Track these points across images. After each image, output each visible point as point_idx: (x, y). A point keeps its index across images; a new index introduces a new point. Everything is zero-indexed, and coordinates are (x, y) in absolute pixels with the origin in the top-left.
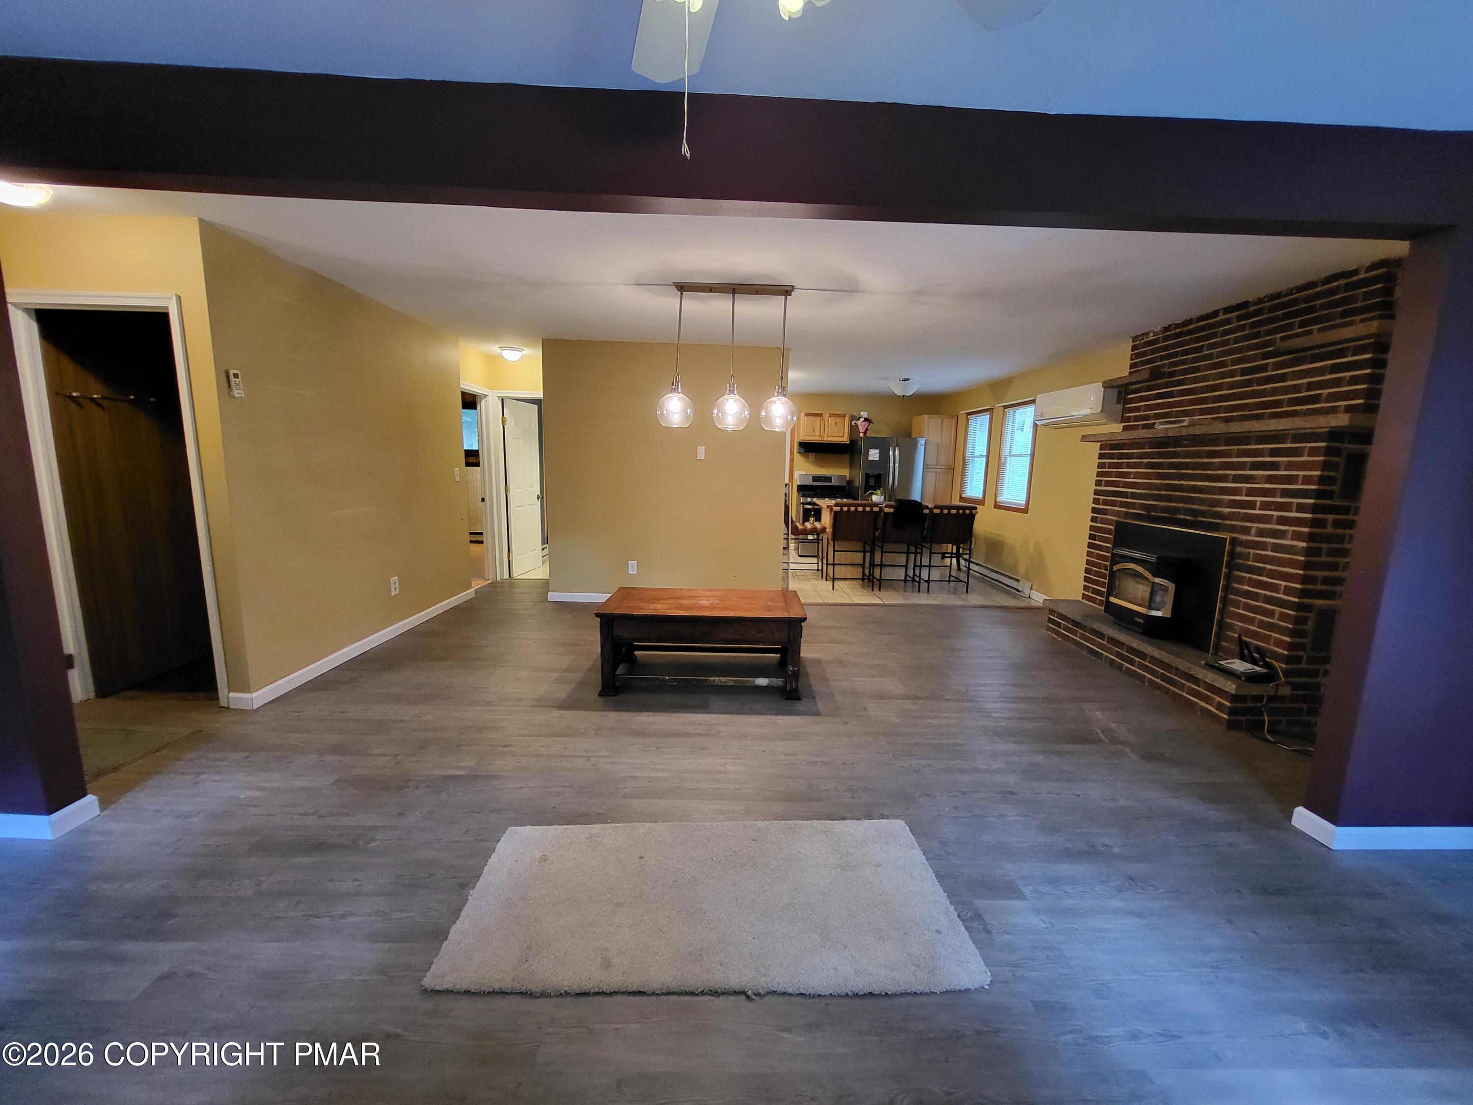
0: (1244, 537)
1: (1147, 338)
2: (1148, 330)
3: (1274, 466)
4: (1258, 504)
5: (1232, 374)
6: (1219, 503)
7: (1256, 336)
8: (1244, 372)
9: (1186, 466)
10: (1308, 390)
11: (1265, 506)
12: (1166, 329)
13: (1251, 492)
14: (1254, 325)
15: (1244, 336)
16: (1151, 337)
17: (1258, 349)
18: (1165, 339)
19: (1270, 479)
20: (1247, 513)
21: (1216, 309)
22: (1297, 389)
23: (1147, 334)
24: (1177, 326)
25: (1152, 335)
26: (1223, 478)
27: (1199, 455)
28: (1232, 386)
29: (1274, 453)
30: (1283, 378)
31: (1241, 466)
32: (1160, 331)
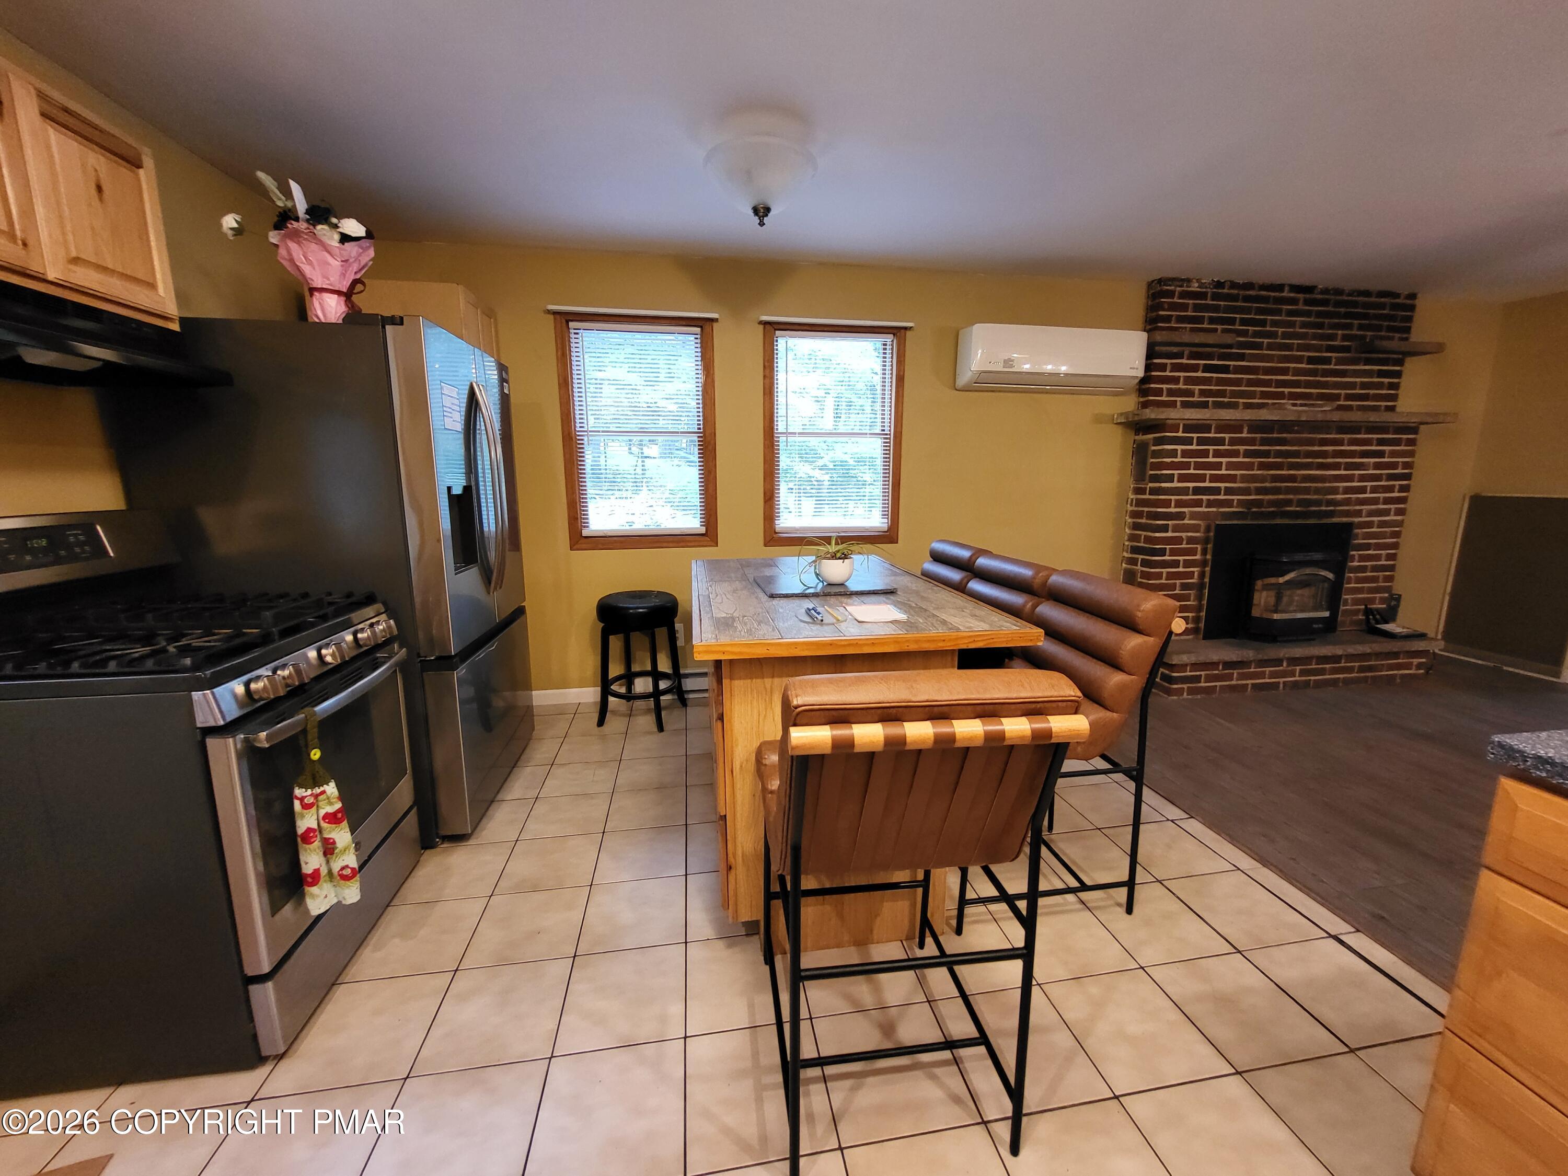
0: (1356, 520)
1: (1187, 287)
2: (1190, 276)
3: (1381, 454)
4: (1369, 488)
5: (1299, 360)
6: (1335, 491)
7: (1320, 326)
8: (1311, 360)
9: (1296, 454)
10: (1361, 389)
11: (1374, 490)
12: (1219, 285)
13: (1362, 478)
14: (1319, 314)
15: (1310, 322)
16: (1195, 287)
17: (1321, 340)
18: (1215, 297)
19: (1377, 466)
20: (1358, 498)
21: (1283, 282)
22: (1353, 386)
23: (1189, 281)
24: (1234, 285)
25: (1196, 285)
26: (1336, 466)
27: (1311, 442)
28: (1298, 372)
29: (1381, 442)
30: (1343, 374)
31: (1352, 454)
32: (1209, 284)
